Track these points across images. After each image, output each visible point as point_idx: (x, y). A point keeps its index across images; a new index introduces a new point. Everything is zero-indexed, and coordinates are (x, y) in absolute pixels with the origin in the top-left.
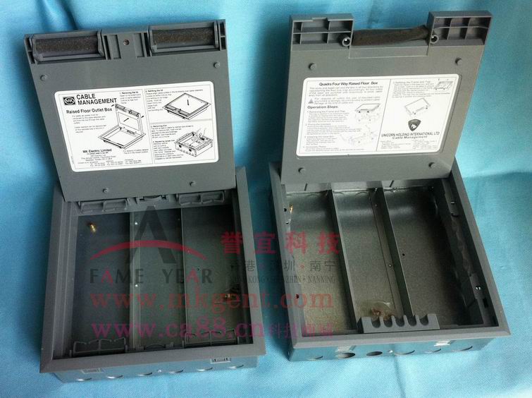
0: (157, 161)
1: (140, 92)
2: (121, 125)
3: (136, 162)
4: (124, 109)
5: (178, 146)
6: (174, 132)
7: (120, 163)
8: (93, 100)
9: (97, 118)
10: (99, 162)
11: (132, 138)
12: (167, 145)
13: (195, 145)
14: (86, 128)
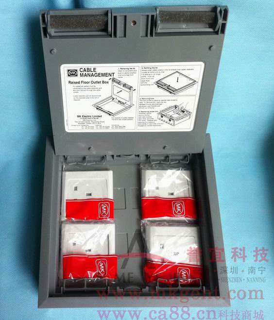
0: (139, 128)
1: (137, 68)
2: (114, 96)
3: (121, 127)
4: (119, 83)
5: (160, 116)
6: (159, 104)
7: (107, 127)
8: (94, 73)
9: (94, 89)
10: (90, 125)
11: (121, 107)
12: (150, 115)
13: (175, 116)
14: (83, 97)
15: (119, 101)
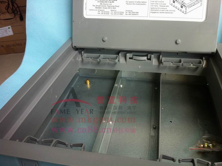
0: (152, 15)
3: (134, 13)
5: (172, 1)
7: (121, 13)
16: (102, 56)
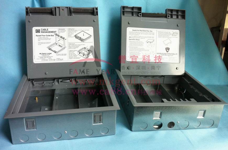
0: (70, 60)
1: (66, 29)
3: (61, 60)
4: (59, 36)
5: (79, 53)
6: (77, 47)
7: (54, 60)
8: (47, 31)
9: (48, 39)
10: (46, 59)
11: (60, 48)
12: (74, 53)
13: (86, 53)
14: (42, 43)
15: (59, 45)
16: (45, 82)
